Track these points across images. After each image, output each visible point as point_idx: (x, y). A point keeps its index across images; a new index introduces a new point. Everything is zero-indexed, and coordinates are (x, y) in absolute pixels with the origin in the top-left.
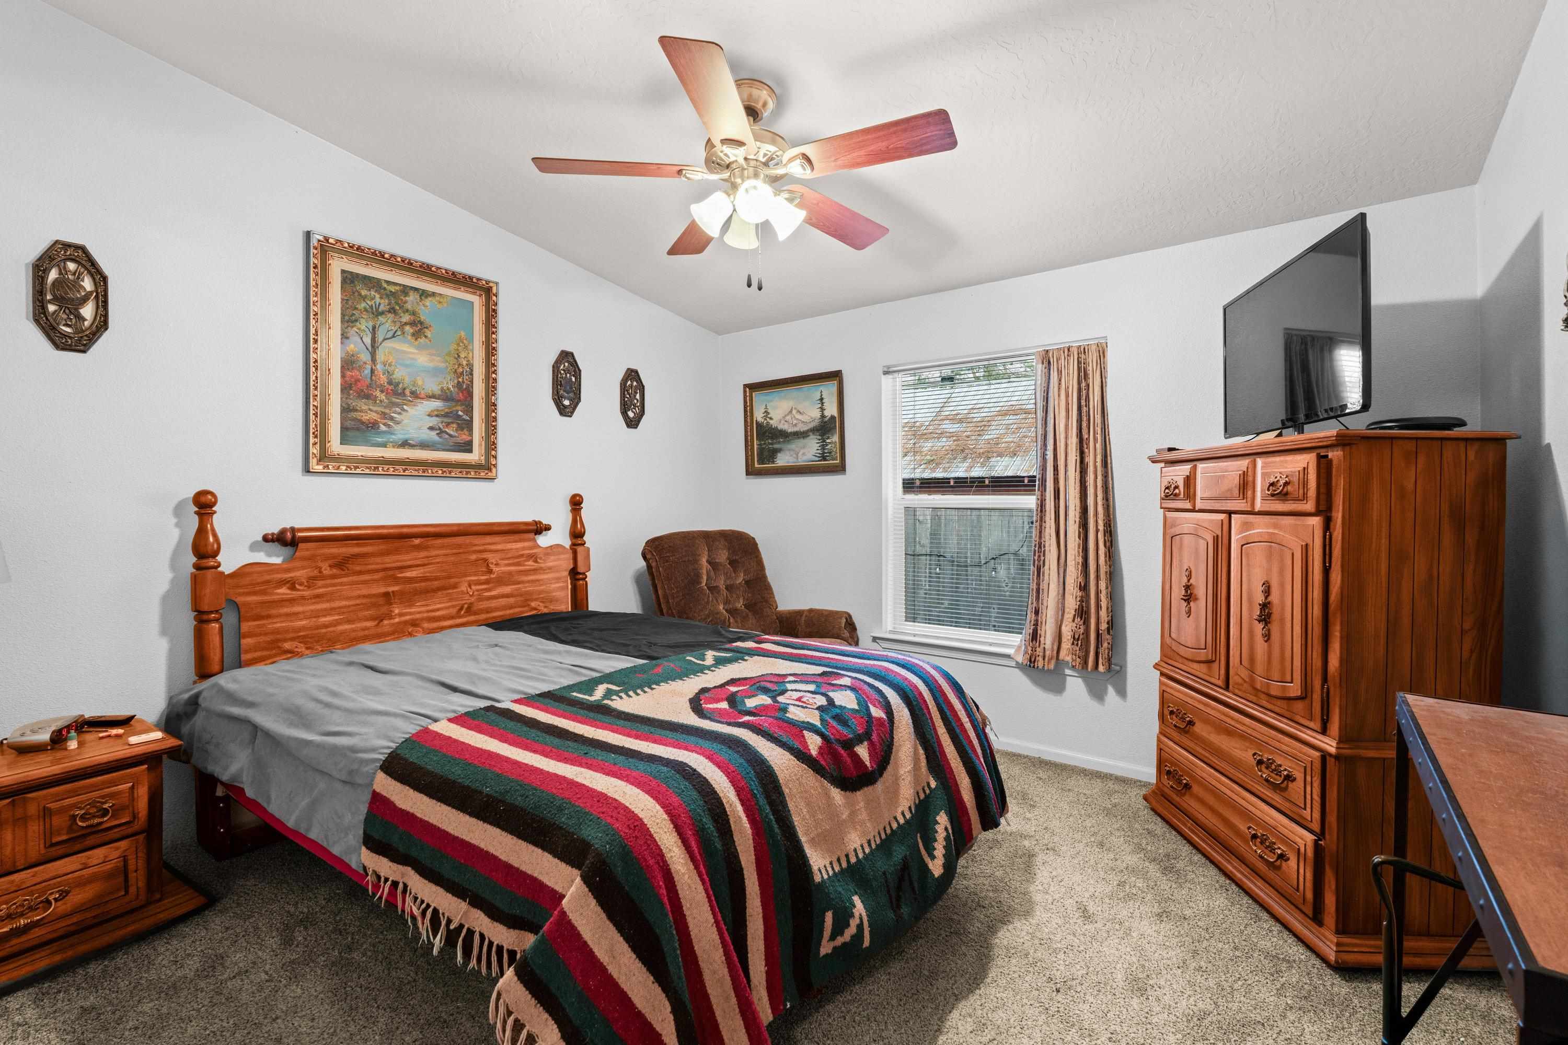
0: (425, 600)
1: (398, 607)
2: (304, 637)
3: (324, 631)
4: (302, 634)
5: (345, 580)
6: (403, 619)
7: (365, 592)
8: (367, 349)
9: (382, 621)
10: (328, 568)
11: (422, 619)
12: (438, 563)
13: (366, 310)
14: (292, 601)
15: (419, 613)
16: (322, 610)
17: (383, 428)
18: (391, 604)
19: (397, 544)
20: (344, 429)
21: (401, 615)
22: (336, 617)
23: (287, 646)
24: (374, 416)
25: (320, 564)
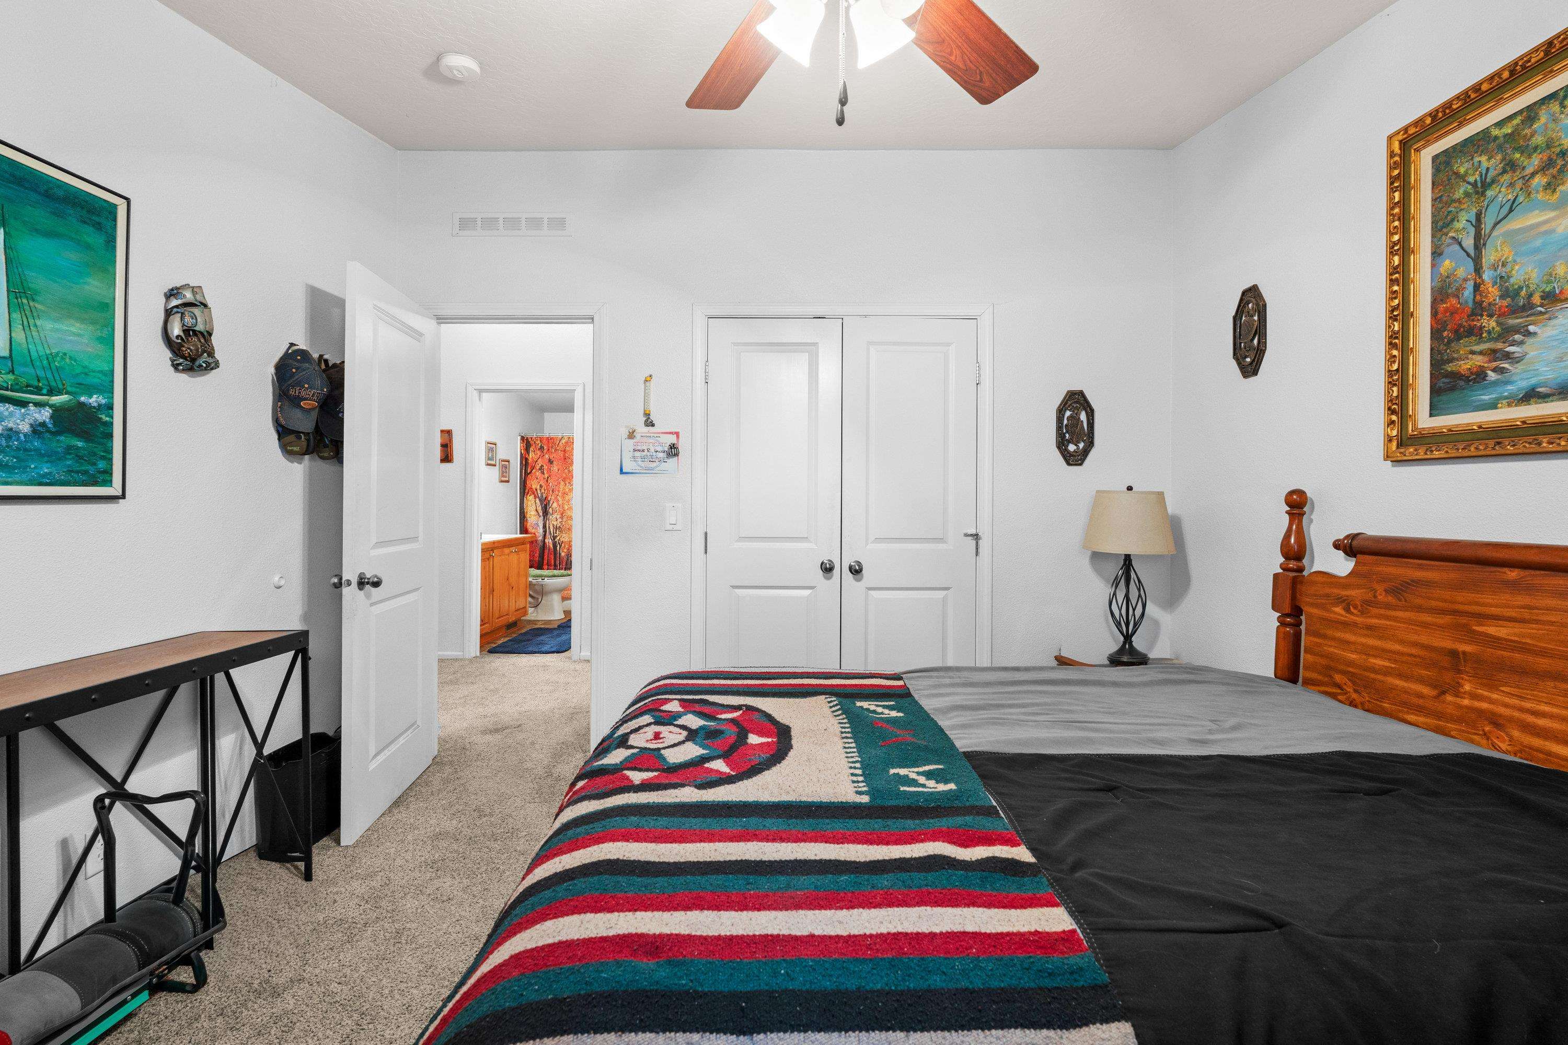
0: (1518, 687)
1: (1470, 681)
2: (1353, 674)
3: (1372, 676)
4: (1351, 669)
5: (1400, 614)
6: (1477, 704)
7: (1424, 639)
8: (1468, 255)
9: (1444, 693)
10: (1384, 593)
11: (1511, 720)
12: (1552, 623)
13: (1467, 194)
14: (1345, 625)
15: (1506, 706)
16: (1372, 647)
17: (1492, 376)
18: (1459, 672)
19: (1479, 572)
20: (1435, 391)
21: (1474, 696)
22: (1387, 664)
23: (1338, 678)
24: (1479, 360)
25: (1377, 586)
